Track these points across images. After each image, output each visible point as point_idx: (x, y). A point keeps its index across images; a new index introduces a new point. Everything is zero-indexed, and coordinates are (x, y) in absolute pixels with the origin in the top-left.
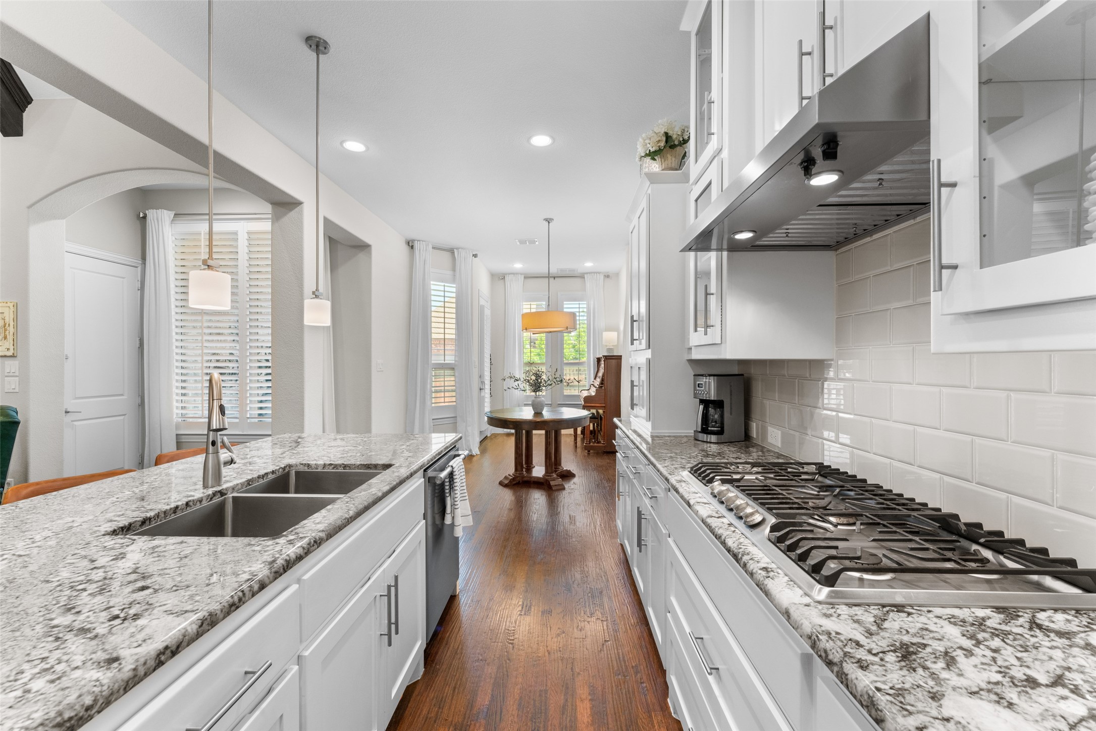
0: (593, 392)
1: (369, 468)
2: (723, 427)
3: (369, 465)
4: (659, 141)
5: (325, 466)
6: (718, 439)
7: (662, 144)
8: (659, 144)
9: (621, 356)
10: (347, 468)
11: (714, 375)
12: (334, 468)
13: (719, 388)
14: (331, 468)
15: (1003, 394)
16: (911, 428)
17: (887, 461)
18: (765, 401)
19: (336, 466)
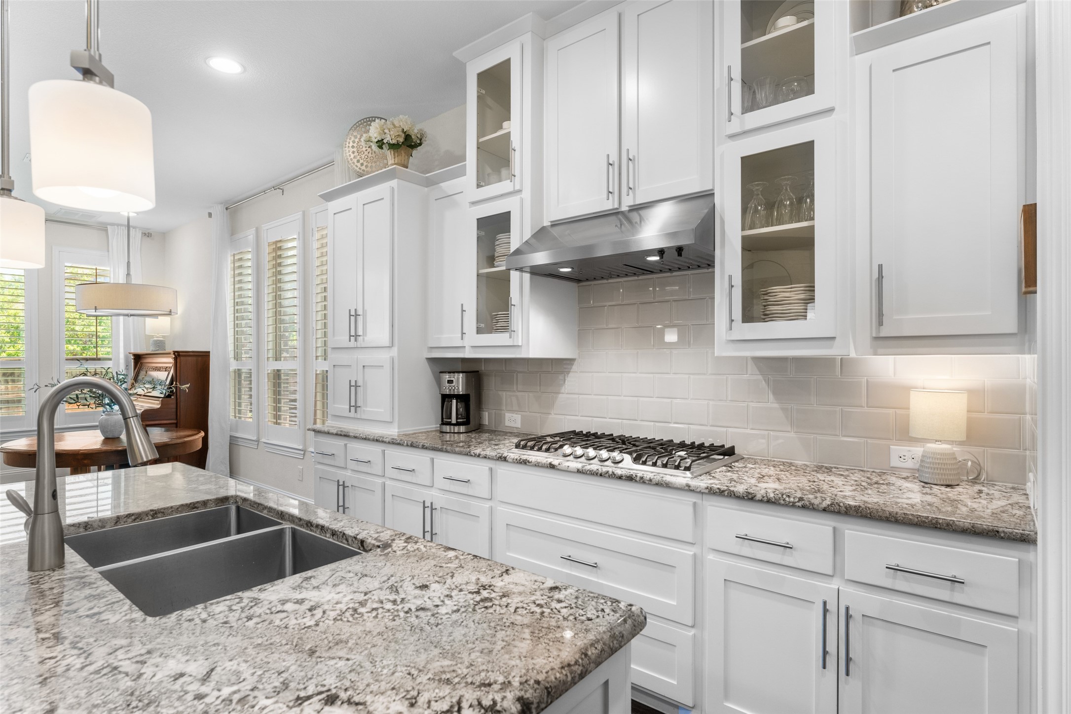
0: (156, 405)
1: (195, 508)
2: (469, 418)
3: (194, 503)
4: (398, 135)
5: (118, 520)
6: (466, 429)
7: (401, 140)
8: (398, 139)
9: (209, 352)
10: (159, 515)
11: (462, 372)
12: (135, 520)
13: (467, 383)
14: (130, 520)
15: (687, 376)
16: (636, 399)
17: (620, 421)
18: (500, 393)
19: (138, 516)
